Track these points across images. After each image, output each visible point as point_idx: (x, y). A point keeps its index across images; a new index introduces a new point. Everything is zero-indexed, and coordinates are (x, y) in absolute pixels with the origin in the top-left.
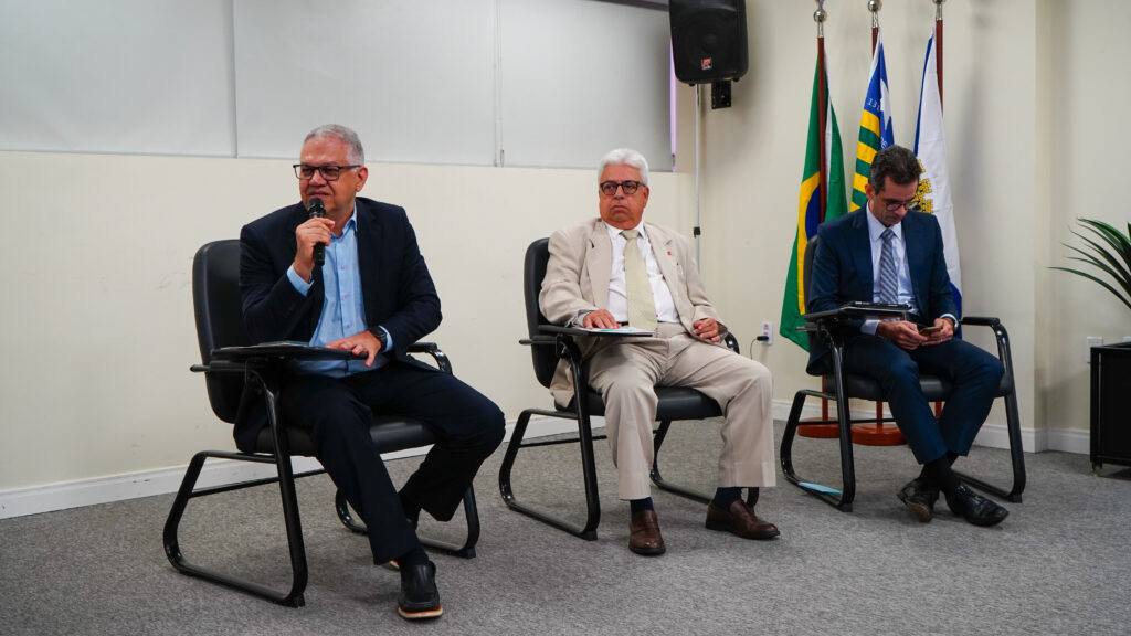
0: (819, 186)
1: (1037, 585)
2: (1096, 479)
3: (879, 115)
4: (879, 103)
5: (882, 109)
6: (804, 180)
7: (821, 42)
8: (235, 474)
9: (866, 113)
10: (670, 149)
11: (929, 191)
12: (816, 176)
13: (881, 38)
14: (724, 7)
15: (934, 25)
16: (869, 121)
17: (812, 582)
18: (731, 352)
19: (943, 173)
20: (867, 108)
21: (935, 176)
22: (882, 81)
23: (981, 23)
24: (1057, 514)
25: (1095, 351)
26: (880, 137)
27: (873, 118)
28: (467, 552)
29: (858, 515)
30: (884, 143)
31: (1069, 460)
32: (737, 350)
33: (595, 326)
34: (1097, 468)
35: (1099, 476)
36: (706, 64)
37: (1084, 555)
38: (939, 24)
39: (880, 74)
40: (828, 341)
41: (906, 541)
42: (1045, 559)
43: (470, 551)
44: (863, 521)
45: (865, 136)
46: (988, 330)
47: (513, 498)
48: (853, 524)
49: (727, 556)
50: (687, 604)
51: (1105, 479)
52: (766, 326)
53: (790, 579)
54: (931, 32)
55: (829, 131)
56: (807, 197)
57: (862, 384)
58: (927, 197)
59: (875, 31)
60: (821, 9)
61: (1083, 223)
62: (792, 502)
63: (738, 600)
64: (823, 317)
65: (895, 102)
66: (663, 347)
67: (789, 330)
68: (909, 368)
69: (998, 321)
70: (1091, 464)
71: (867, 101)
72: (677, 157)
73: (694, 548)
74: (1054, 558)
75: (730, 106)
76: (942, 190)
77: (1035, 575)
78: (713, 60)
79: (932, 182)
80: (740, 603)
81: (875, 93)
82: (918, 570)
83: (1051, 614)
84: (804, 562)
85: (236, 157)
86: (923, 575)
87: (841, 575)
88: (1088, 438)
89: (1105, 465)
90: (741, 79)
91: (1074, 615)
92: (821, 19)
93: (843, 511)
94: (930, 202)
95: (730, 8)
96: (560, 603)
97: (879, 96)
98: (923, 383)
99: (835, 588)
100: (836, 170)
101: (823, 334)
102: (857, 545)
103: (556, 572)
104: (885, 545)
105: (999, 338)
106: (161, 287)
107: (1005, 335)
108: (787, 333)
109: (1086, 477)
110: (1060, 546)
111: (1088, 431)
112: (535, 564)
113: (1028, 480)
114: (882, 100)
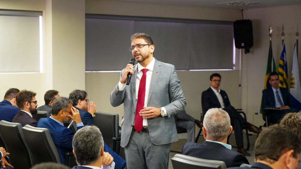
3: (283, 61)
4: (284, 58)
6: (266, 75)
7: (271, 42)
9: (281, 60)
11: (294, 80)
13: (284, 42)
19: (298, 75)
21: (295, 76)
26: (284, 66)
36: (243, 45)
39: (284, 51)
45: (280, 66)
54: (295, 42)
55: (272, 63)
71: (281, 57)
75: (249, 53)
76: (297, 80)
78: (244, 43)
81: (283, 55)
90: (252, 48)
92: (271, 36)
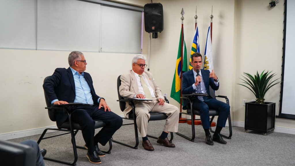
0: (181, 60)
1: (239, 158)
2: (246, 133)
3: (197, 44)
5: (197, 43)
6: (177, 59)
7: (182, 25)
8: (36, 132)
9: (194, 43)
10: (141, 47)
12: (180, 58)
13: (198, 25)
14: (158, 14)
15: (210, 23)
16: (194, 46)
17: (191, 158)
18: (167, 104)
19: (212, 59)
20: (194, 42)
21: (210, 60)
22: (197, 36)
23: (221, 23)
24: (239, 142)
25: (246, 104)
26: (197, 50)
27: (195, 45)
28: (108, 152)
29: (196, 142)
30: (198, 51)
31: (240, 129)
32: (169, 103)
33: (138, 98)
34: (246, 131)
35: (247, 133)
36: (153, 28)
37: (247, 151)
38: (212, 24)
39: (197, 34)
40: (189, 101)
41: (209, 149)
42: (239, 152)
43: (109, 152)
44: (197, 144)
45: (193, 49)
46: (224, 99)
47: (112, 139)
48: (195, 145)
49: (170, 152)
50: (165, 163)
51: (248, 133)
52: (165, 94)
53: (186, 157)
54: (210, 25)
55: (184, 47)
56: (178, 63)
57: (197, 112)
58: (208, 65)
59: (196, 24)
60: (183, 17)
61: (245, 74)
62: (179, 139)
63: (176, 162)
64: (188, 96)
65: (201, 42)
66: (153, 104)
67: (173, 96)
68: (207, 108)
69: (226, 97)
70: (245, 130)
71: (194, 41)
72: (142, 50)
73: (161, 151)
74: (241, 152)
75: (157, 38)
76: (211, 64)
77: (238, 156)
78: (155, 27)
79: (209, 61)
80: (177, 163)
81: (196, 39)
82: (213, 155)
83: (243, 164)
84: (188, 153)
85: (36, 50)
86: (215, 156)
87: (197, 156)
88: (244, 123)
89: (248, 130)
90: (161, 32)
91: (248, 164)
92: (183, 20)
93: (192, 141)
94: (209, 66)
95: (160, 15)
96: (137, 164)
97: (197, 40)
98: (210, 112)
99: (197, 159)
100: (185, 56)
101: (188, 100)
102: (198, 149)
103: (132, 157)
104: (204, 149)
105: (227, 101)
106: (19, 84)
107: (228, 100)
108: (172, 97)
109: (244, 133)
110: (242, 149)
111: (244, 122)
112: (126, 155)
113: (232, 134)
114: (197, 41)
